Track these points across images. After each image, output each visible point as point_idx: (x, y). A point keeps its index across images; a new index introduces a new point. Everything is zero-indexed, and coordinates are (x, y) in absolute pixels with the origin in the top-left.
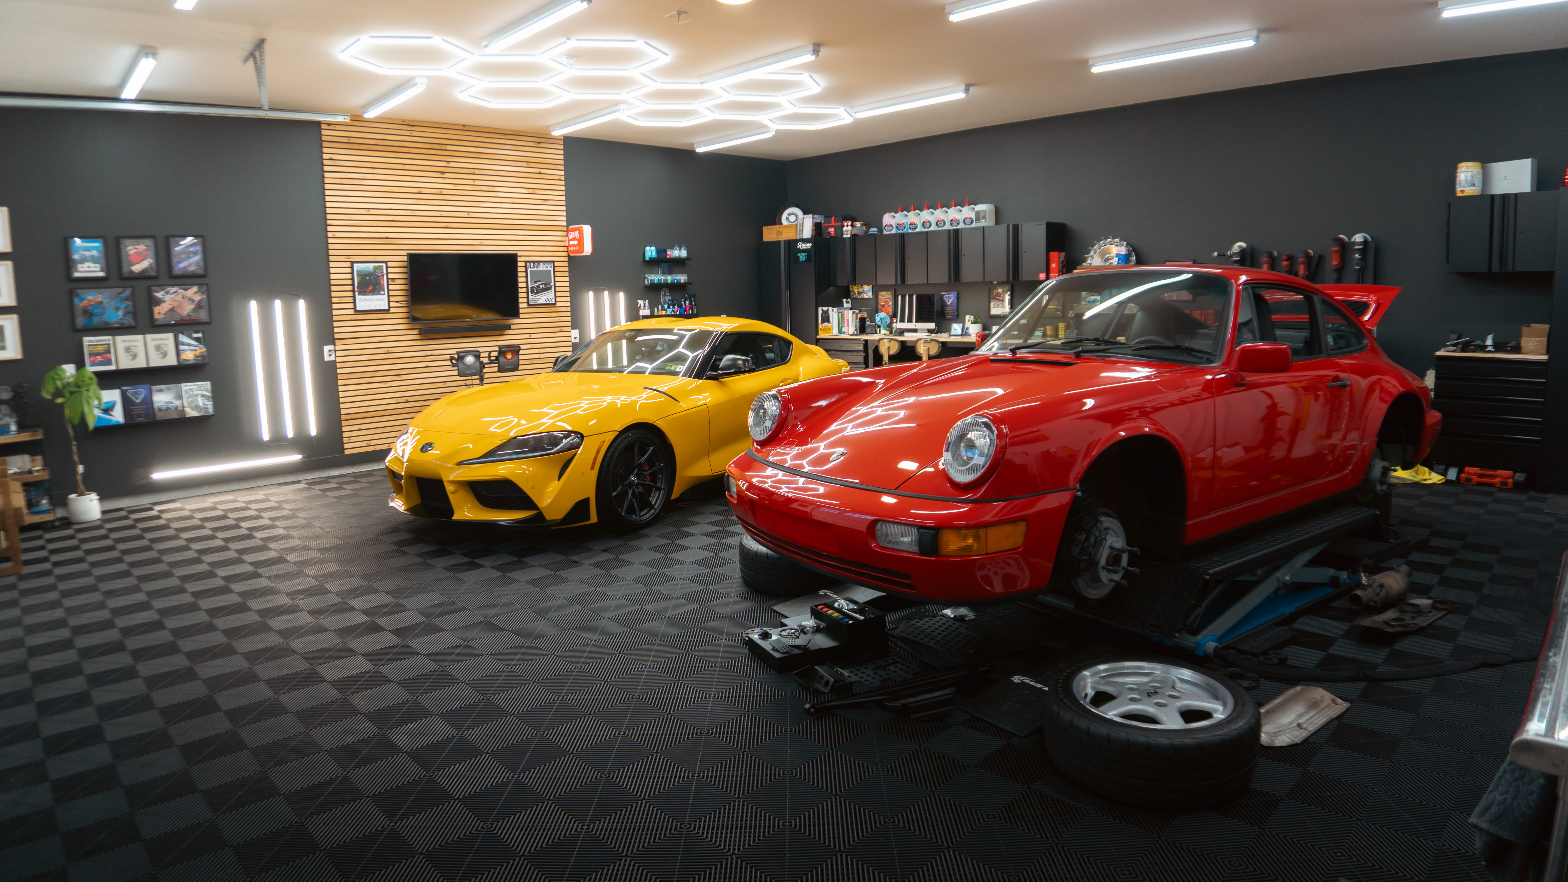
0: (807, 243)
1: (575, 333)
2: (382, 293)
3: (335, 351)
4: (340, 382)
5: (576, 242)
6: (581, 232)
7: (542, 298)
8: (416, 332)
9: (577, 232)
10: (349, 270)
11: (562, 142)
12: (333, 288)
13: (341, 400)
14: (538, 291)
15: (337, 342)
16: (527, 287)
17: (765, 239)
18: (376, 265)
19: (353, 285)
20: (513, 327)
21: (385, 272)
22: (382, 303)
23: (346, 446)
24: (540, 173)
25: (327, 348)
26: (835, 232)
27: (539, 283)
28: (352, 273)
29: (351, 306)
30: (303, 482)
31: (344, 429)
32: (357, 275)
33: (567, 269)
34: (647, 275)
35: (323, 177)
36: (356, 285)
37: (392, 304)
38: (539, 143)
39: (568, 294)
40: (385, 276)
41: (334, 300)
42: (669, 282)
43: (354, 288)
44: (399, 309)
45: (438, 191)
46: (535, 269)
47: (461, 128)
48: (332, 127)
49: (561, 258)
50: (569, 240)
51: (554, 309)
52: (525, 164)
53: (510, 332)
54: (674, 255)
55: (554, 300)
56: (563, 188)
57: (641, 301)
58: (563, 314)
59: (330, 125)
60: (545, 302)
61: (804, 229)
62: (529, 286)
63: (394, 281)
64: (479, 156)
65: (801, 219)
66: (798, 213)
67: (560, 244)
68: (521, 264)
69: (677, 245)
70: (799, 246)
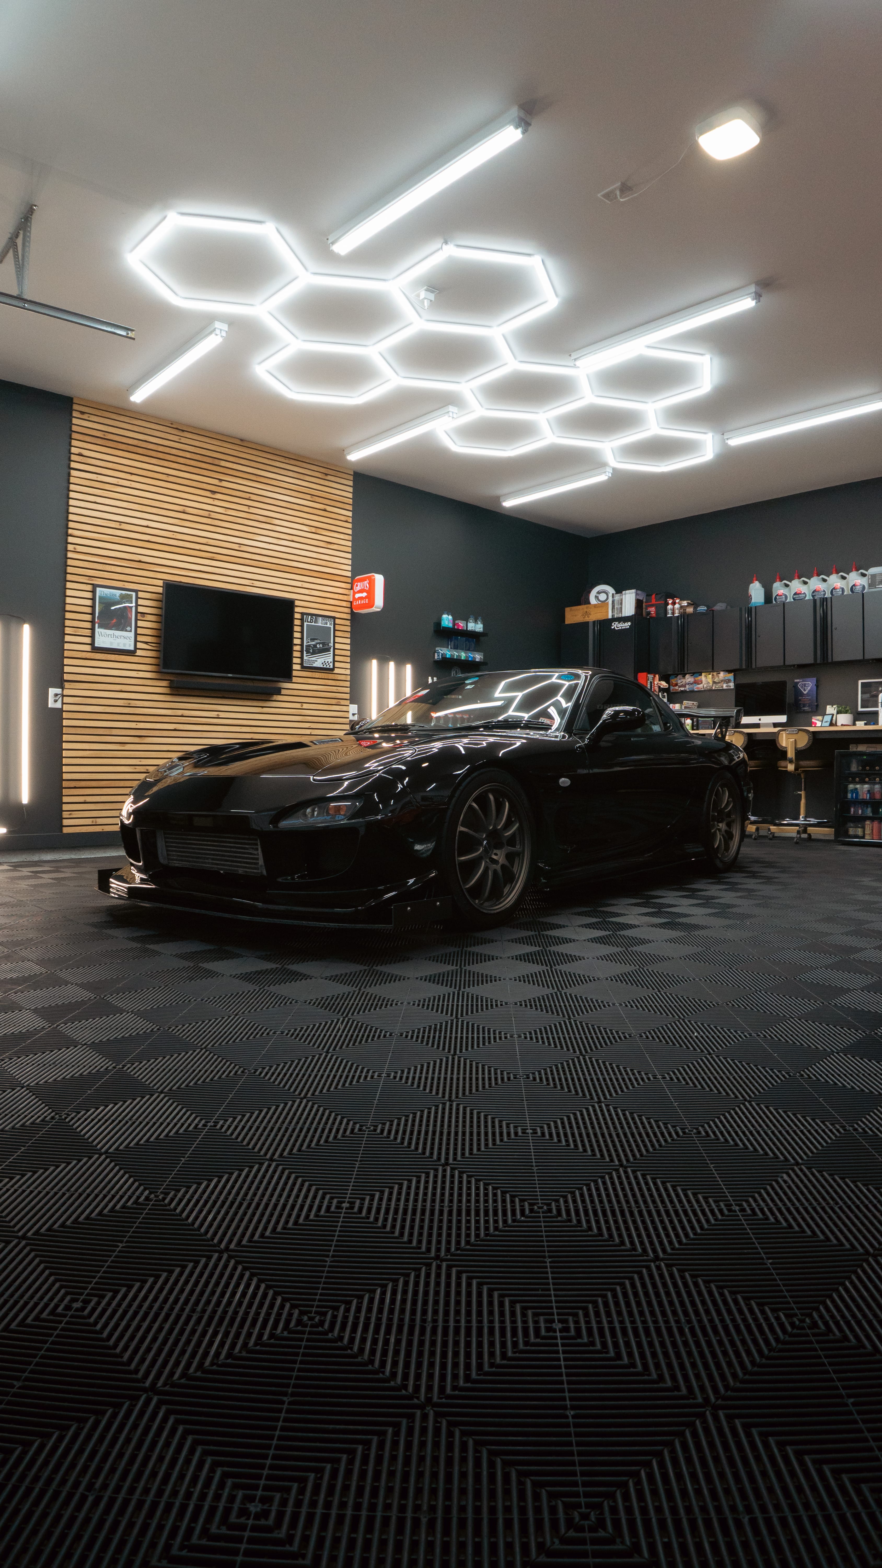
0: (624, 622)
1: (353, 708)
2: (128, 629)
3: (63, 696)
4: (65, 738)
5: (364, 594)
6: (372, 583)
7: (319, 661)
8: (165, 683)
9: (366, 583)
10: (89, 595)
11: (351, 478)
12: (68, 615)
13: (65, 761)
14: (314, 651)
15: (67, 685)
16: (302, 645)
17: (568, 621)
18: (124, 592)
19: (93, 614)
20: (283, 692)
21: (134, 603)
22: (127, 641)
23: (65, 822)
24: (325, 510)
25: (52, 691)
26: (657, 612)
27: (316, 641)
28: (93, 599)
29: (88, 640)
30: (8, 864)
31: (65, 799)
32: (100, 603)
33: (349, 629)
35: (69, 475)
36: (97, 615)
38: (326, 475)
39: (348, 659)
40: (134, 609)
41: (67, 630)
42: (463, 658)
43: (94, 618)
44: (147, 653)
45: (206, 514)
46: (313, 624)
47: (239, 442)
48: (85, 416)
49: (343, 614)
50: (354, 593)
51: (331, 676)
52: (308, 497)
53: (279, 698)
54: (469, 628)
55: (331, 665)
56: (350, 532)
57: (430, 678)
58: (341, 683)
59: (82, 413)
60: (322, 666)
61: (621, 608)
62: (305, 644)
63: (144, 617)
64: (256, 479)
65: (617, 597)
66: (611, 590)
67: (341, 597)
68: (297, 616)
69: (471, 616)
70: (616, 626)
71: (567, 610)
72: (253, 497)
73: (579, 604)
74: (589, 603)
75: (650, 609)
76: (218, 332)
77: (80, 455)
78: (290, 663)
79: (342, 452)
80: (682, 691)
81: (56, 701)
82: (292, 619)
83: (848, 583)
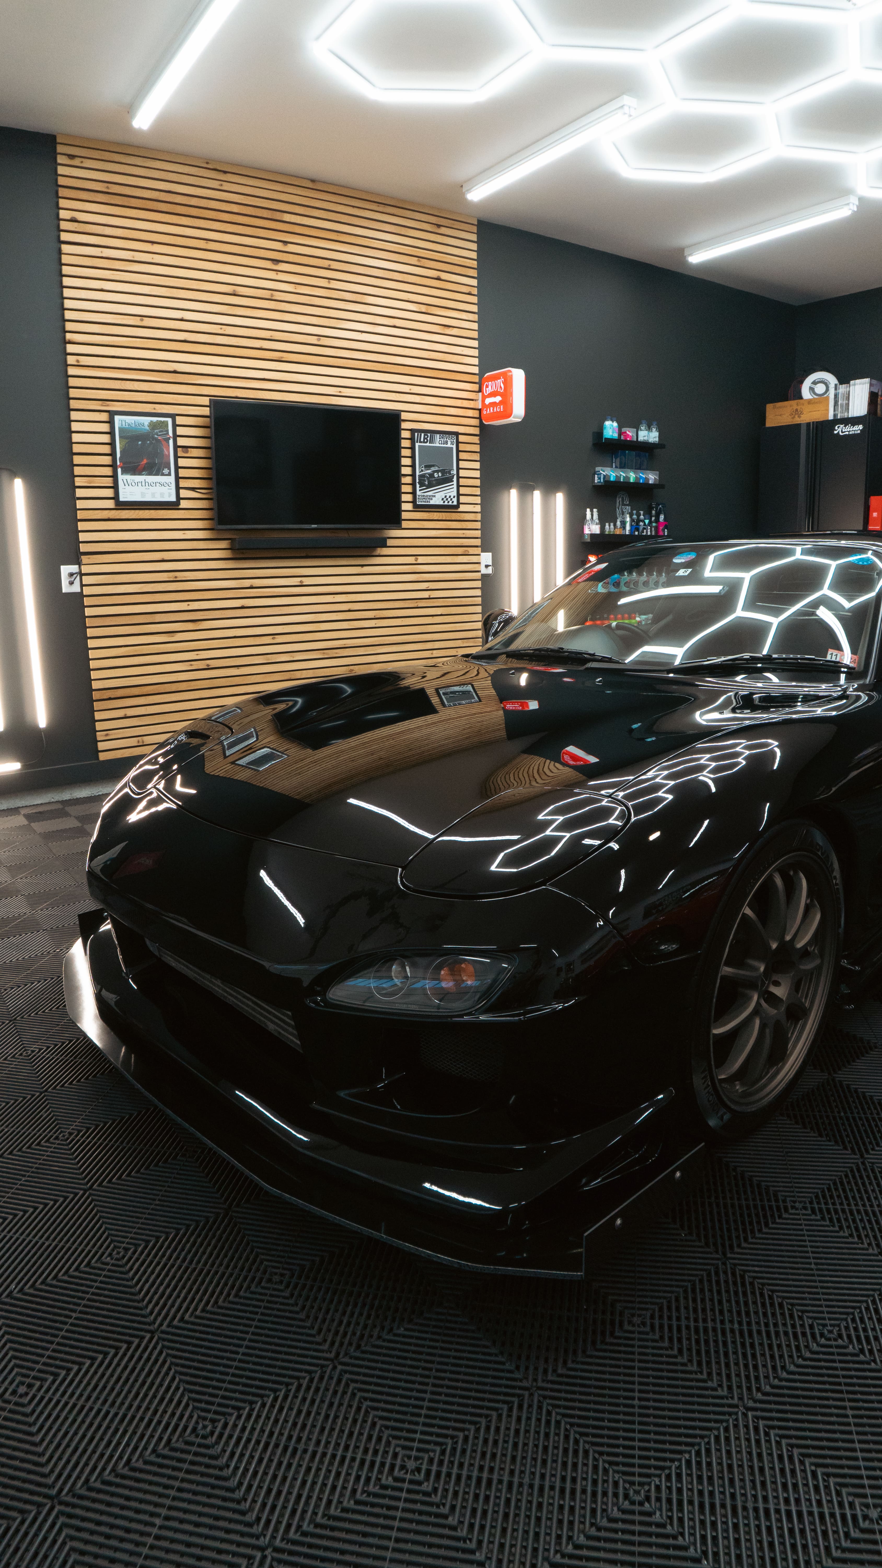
0: (853, 425)
1: (486, 558)
2: (166, 471)
3: (81, 575)
4: (90, 632)
5: (498, 399)
6: (508, 382)
7: (438, 496)
8: (224, 544)
9: (500, 382)
10: (105, 427)
11: (475, 229)
12: (77, 460)
13: (92, 664)
14: (430, 482)
15: (85, 559)
16: (413, 475)
17: (770, 423)
18: (155, 419)
19: (113, 454)
20: (390, 542)
21: (171, 434)
22: (165, 490)
23: (101, 746)
24: (438, 279)
25: (65, 570)
27: (433, 469)
28: (112, 433)
29: (110, 493)
30: (23, 812)
31: (98, 716)
33: (477, 448)
34: (597, 469)
35: (60, 253)
36: (118, 455)
37: (183, 493)
38: (439, 226)
39: (478, 491)
40: (171, 442)
41: (78, 482)
42: (632, 480)
43: (114, 460)
44: (195, 503)
45: (266, 294)
46: (428, 444)
47: (310, 185)
48: (76, 162)
49: (469, 428)
50: (484, 398)
51: (454, 516)
52: (414, 261)
53: (385, 551)
54: (641, 439)
55: (455, 500)
56: (475, 308)
57: (588, 510)
58: (470, 525)
59: (72, 157)
60: (441, 503)
61: (848, 405)
62: (418, 473)
63: (187, 452)
64: (337, 237)
65: (842, 389)
66: (832, 379)
67: (465, 404)
68: (405, 434)
69: (644, 422)
70: (840, 430)
71: (769, 407)
72: (335, 265)
73: (786, 399)
74: (801, 398)
77: (73, 220)
78: (398, 502)
79: (459, 188)
81: (71, 583)
82: (397, 438)
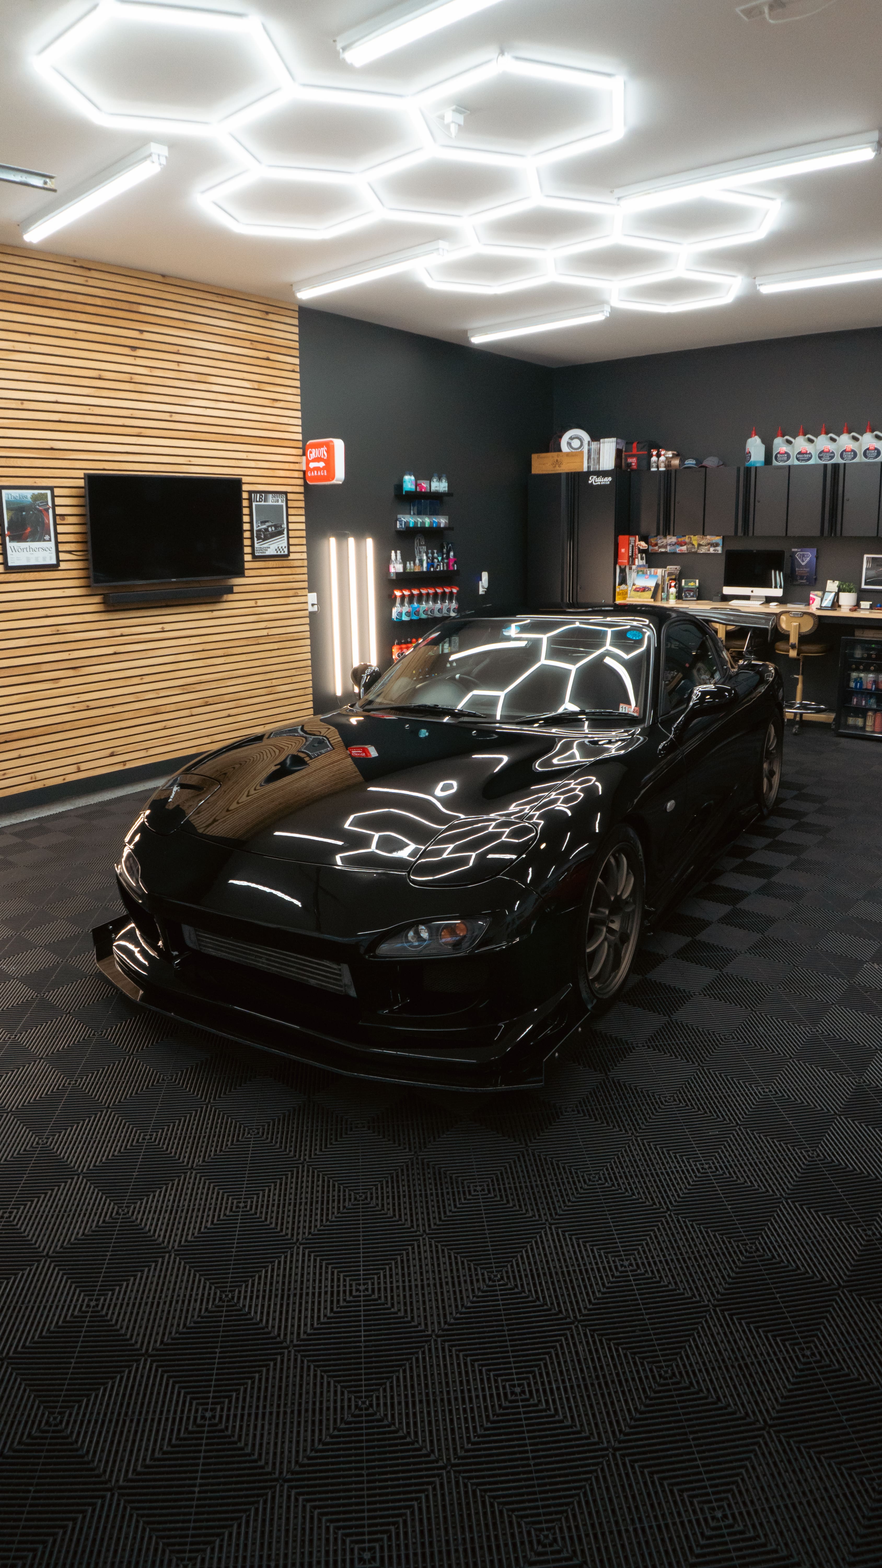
0: (604, 477)
1: (312, 597)
2: (47, 537)
5: (321, 464)
6: (330, 450)
7: (273, 547)
8: (97, 599)
9: (323, 450)
11: (296, 315)
14: (266, 536)
16: (252, 530)
17: (535, 471)
18: (36, 492)
20: (236, 589)
21: (50, 504)
22: (46, 554)
24: (268, 359)
26: (638, 464)
27: (268, 524)
29: (3, 559)
32: (7, 509)
33: (302, 504)
34: (399, 516)
38: (267, 313)
39: (304, 541)
40: (51, 511)
42: (427, 525)
44: (72, 565)
45: (126, 377)
46: (263, 503)
47: (160, 279)
49: (295, 487)
50: (308, 462)
51: (285, 563)
52: (247, 344)
53: (231, 597)
54: (433, 489)
55: (286, 550)
56: (298, 384)
57: (393, 552)
58: (298, 570)
60: (275, 553)
61: (599, 459)
62: (255, 528)
63: (64, 519)
64: (184, 325)
65: (594, 445)
66: (586, 437)
67: (292, 466)
68: (245, 495)
69: (436, 474)
70: (594, 480)
71: (534, 457)
72: (183, 350)
73: (547, 450)
74: (560, 450)
75: (630, 460)
76: (155, 157)
78: (241, 554)
79: (291, 288)
80: (662, 553)
82: (240, 499)
83: (860, 445)
